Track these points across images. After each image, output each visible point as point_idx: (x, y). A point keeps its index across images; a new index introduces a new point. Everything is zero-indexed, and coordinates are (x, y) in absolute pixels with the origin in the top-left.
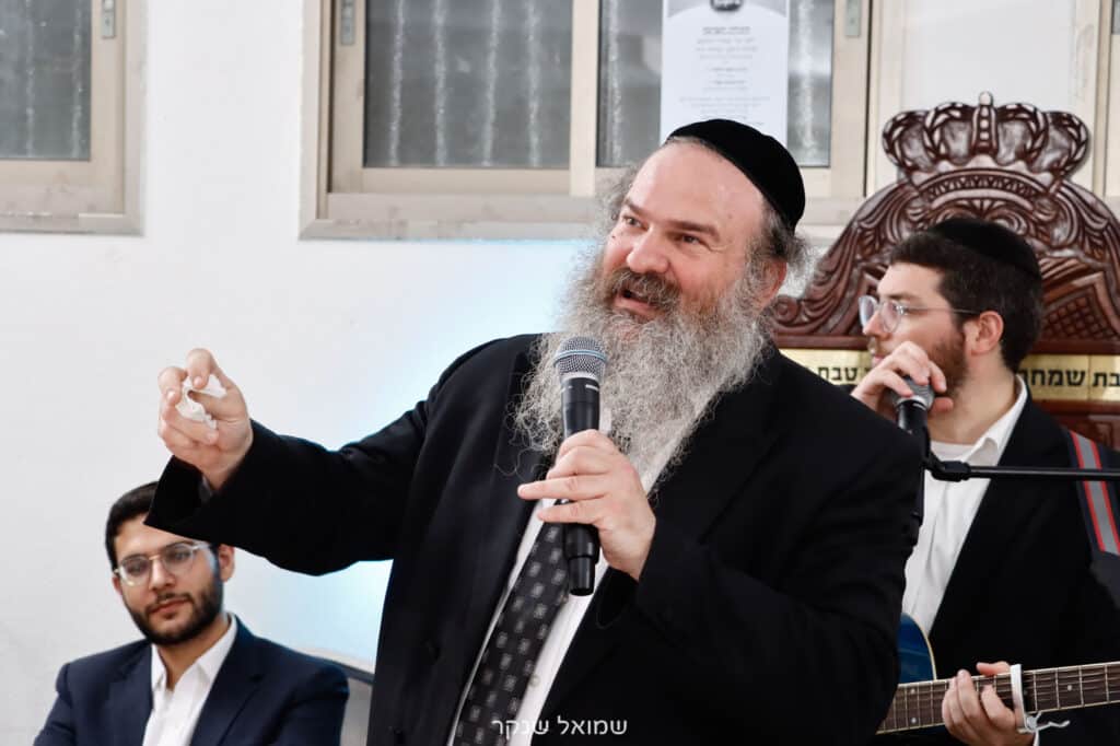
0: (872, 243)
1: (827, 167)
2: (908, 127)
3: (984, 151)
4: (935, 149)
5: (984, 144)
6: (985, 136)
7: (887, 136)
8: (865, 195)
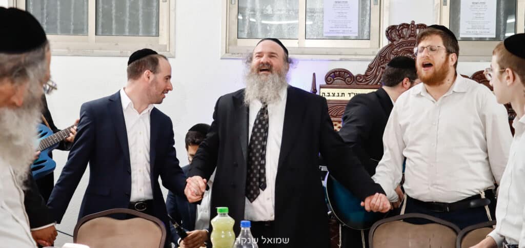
0: (383, 60)
1: (369, 39)
2: (393, 29)
3: (412, 36)
4: (400, 35)
5: (413, 34)
6: (413, 32)
7: (387, 32)
8: (379, 47)
